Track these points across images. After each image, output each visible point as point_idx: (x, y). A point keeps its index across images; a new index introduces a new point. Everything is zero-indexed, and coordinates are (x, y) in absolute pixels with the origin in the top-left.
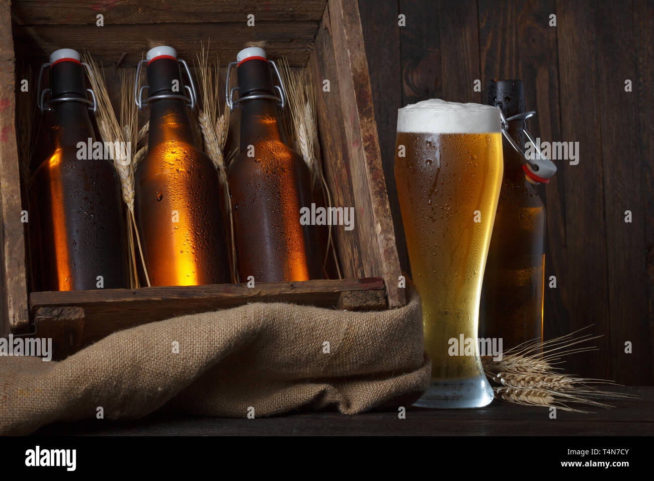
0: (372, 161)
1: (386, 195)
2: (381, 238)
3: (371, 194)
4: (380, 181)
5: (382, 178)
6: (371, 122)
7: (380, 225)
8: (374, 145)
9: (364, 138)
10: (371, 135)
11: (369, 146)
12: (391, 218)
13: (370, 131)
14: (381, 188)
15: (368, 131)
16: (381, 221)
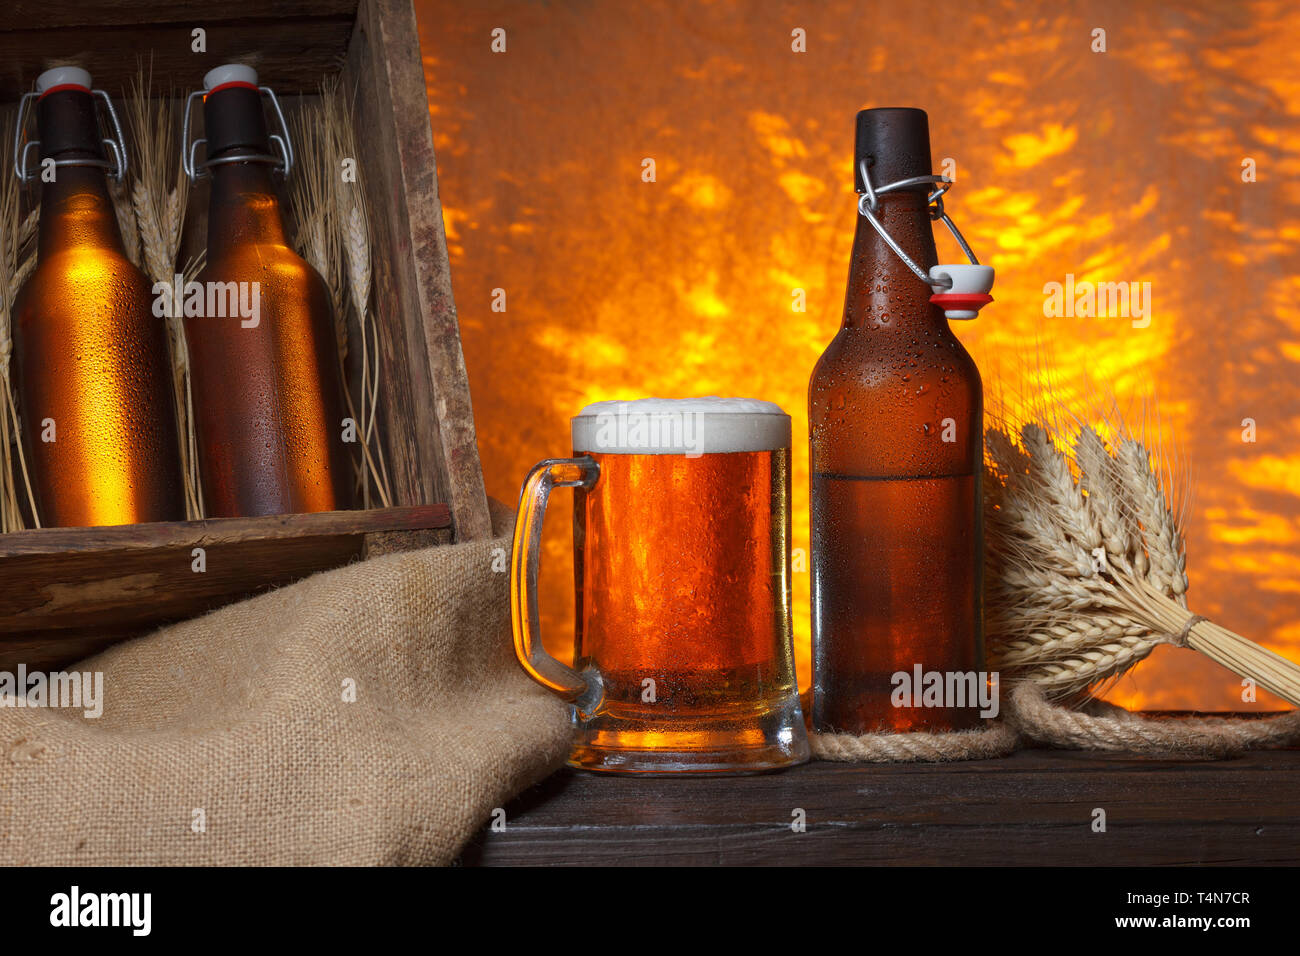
0: (431, 278)
1: (457, 344)
2: (446, 426)
3: (428, 341)
4: (446, 318)
5: (450, 312)
6: (431, 200)
7: (444, 402)
8: (435, 246)
9: (416, 233)
10: (429, 228)
11: (425, 248)
12: (467, 388)
13: (427, 220)
14: (447, 331)
15: (423, 219)
16: (447, 394)
